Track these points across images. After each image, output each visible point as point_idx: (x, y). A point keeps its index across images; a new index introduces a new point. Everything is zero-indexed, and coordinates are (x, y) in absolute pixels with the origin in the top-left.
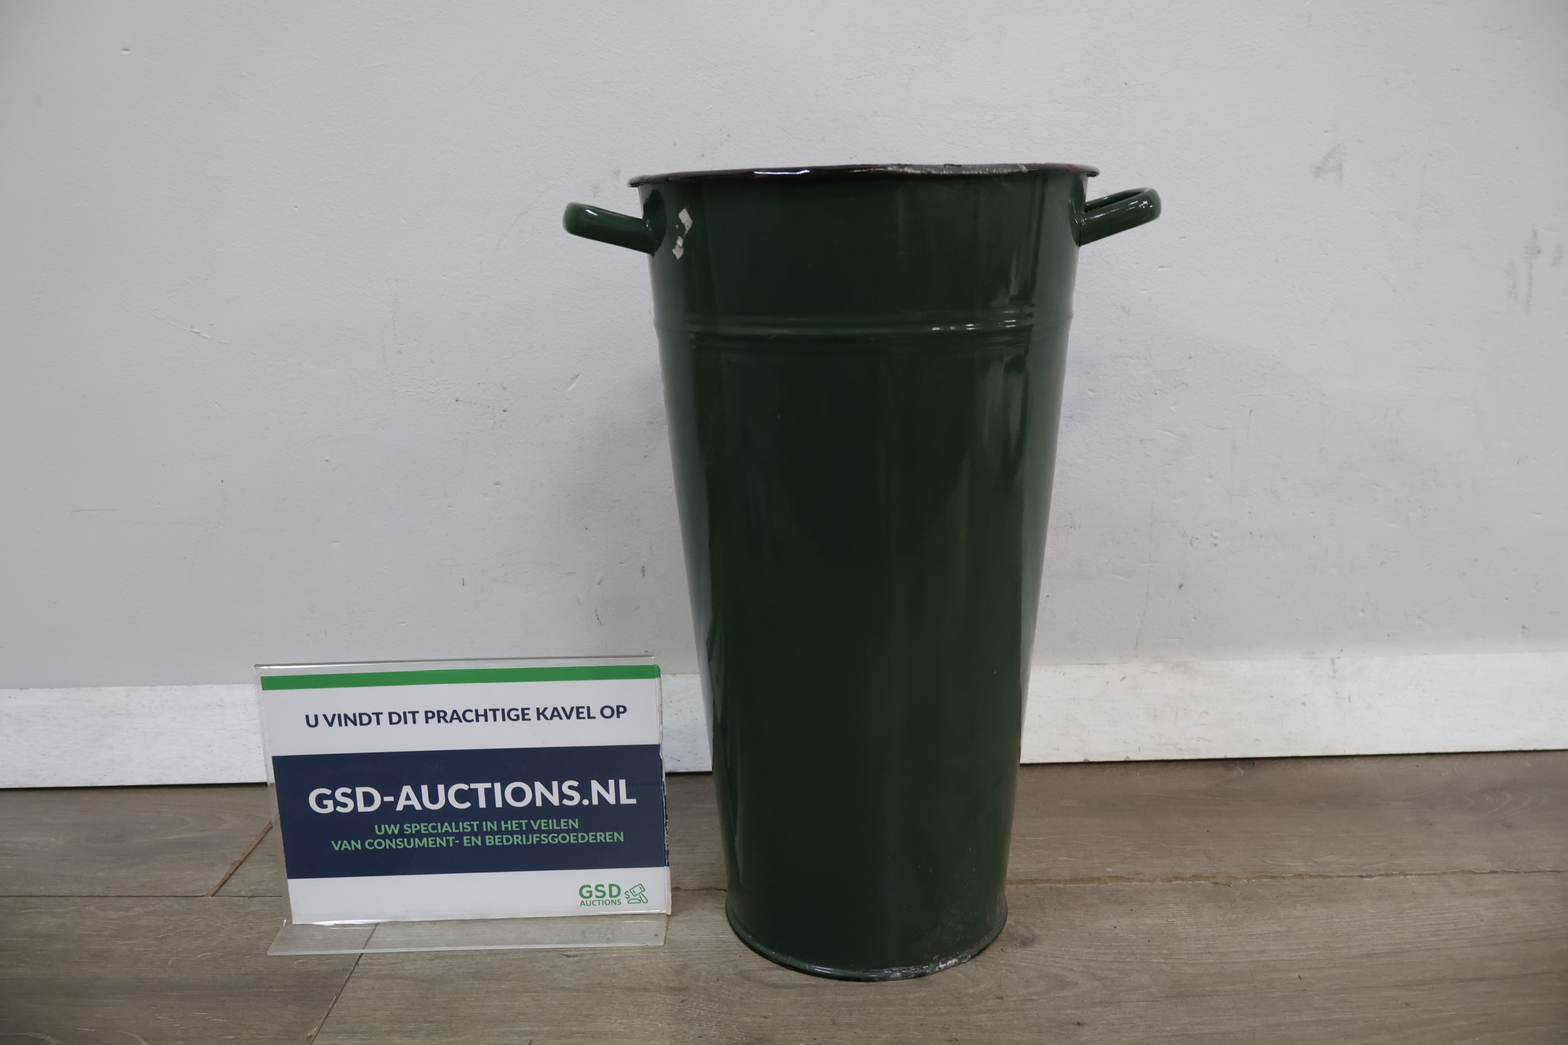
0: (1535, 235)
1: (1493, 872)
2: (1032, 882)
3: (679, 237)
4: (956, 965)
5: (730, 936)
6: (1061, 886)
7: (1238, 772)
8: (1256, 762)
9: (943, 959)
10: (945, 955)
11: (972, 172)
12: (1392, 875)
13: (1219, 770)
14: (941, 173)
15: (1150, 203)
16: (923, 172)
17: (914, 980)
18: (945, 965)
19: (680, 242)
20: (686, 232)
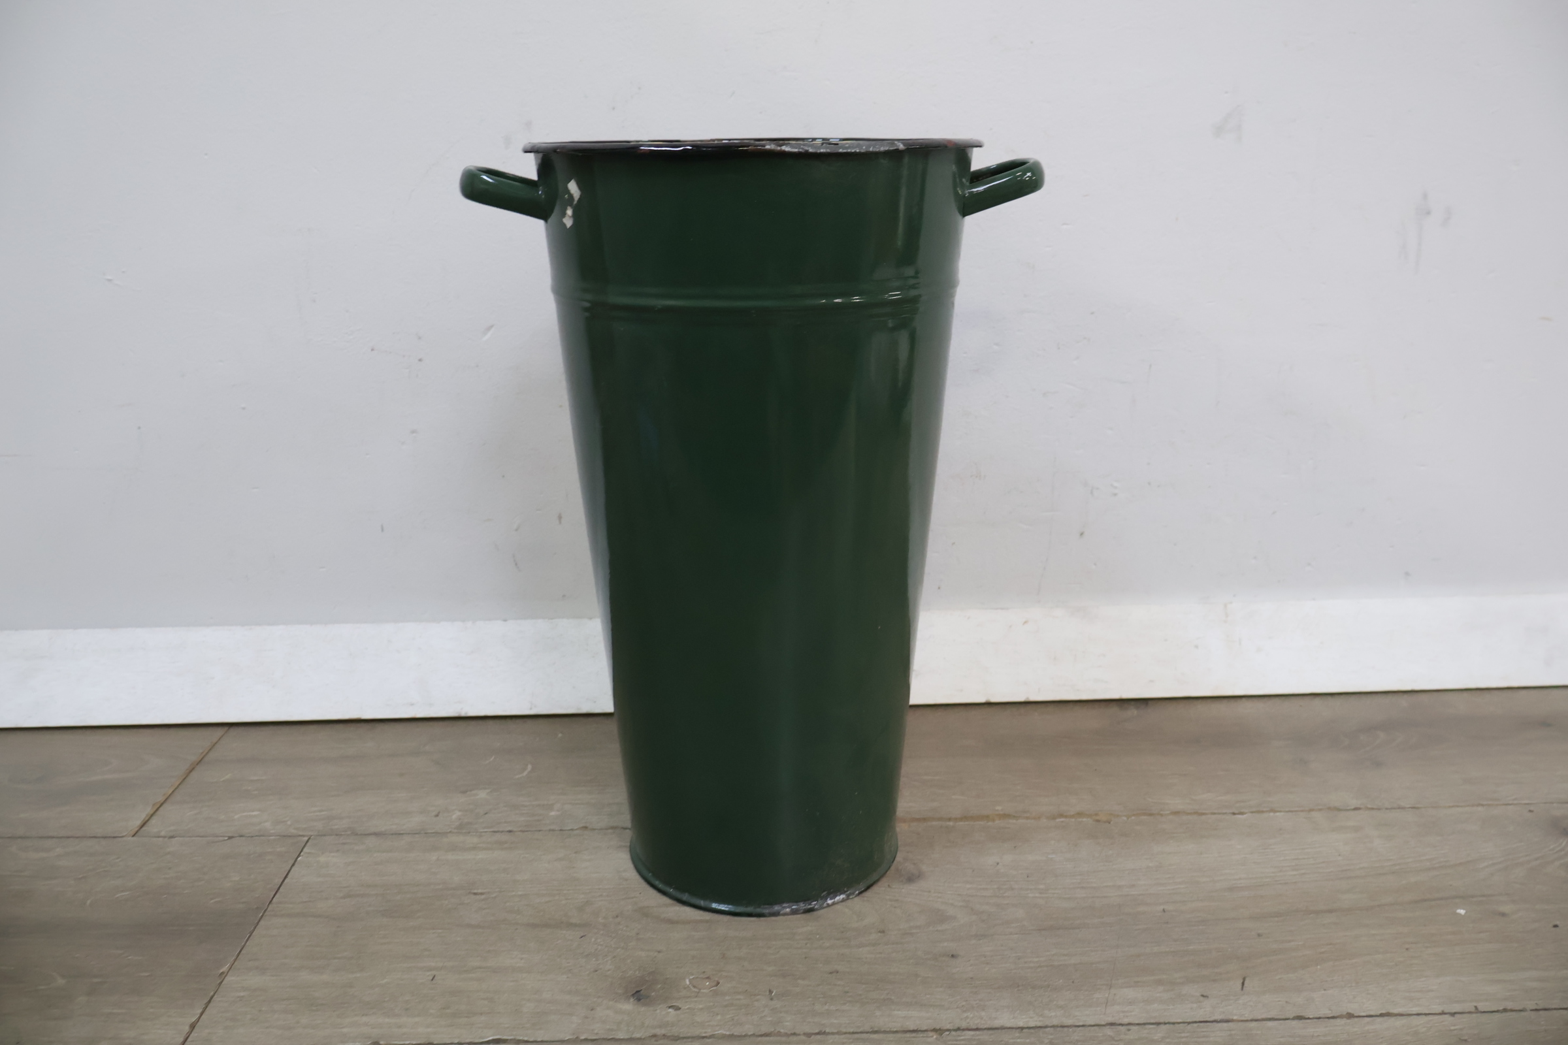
0: (1425, 196)
1: (1356, 809)
2: (924, 820)
3: (569, 208)
4: (843, 901)
5: (632, 874)
6: (951, 823)
7: (1132, 712)
8: (1150, 702)
9: (832, 895)
10: (834, 892)
11: (849, 151)
12: (1263, 812)
13: (1114, 710)
14: (819, 151)
15: (1033, 174)
17: (804, 916)
18: (833, 901)
19: (569, 212)
20: (575, 202)
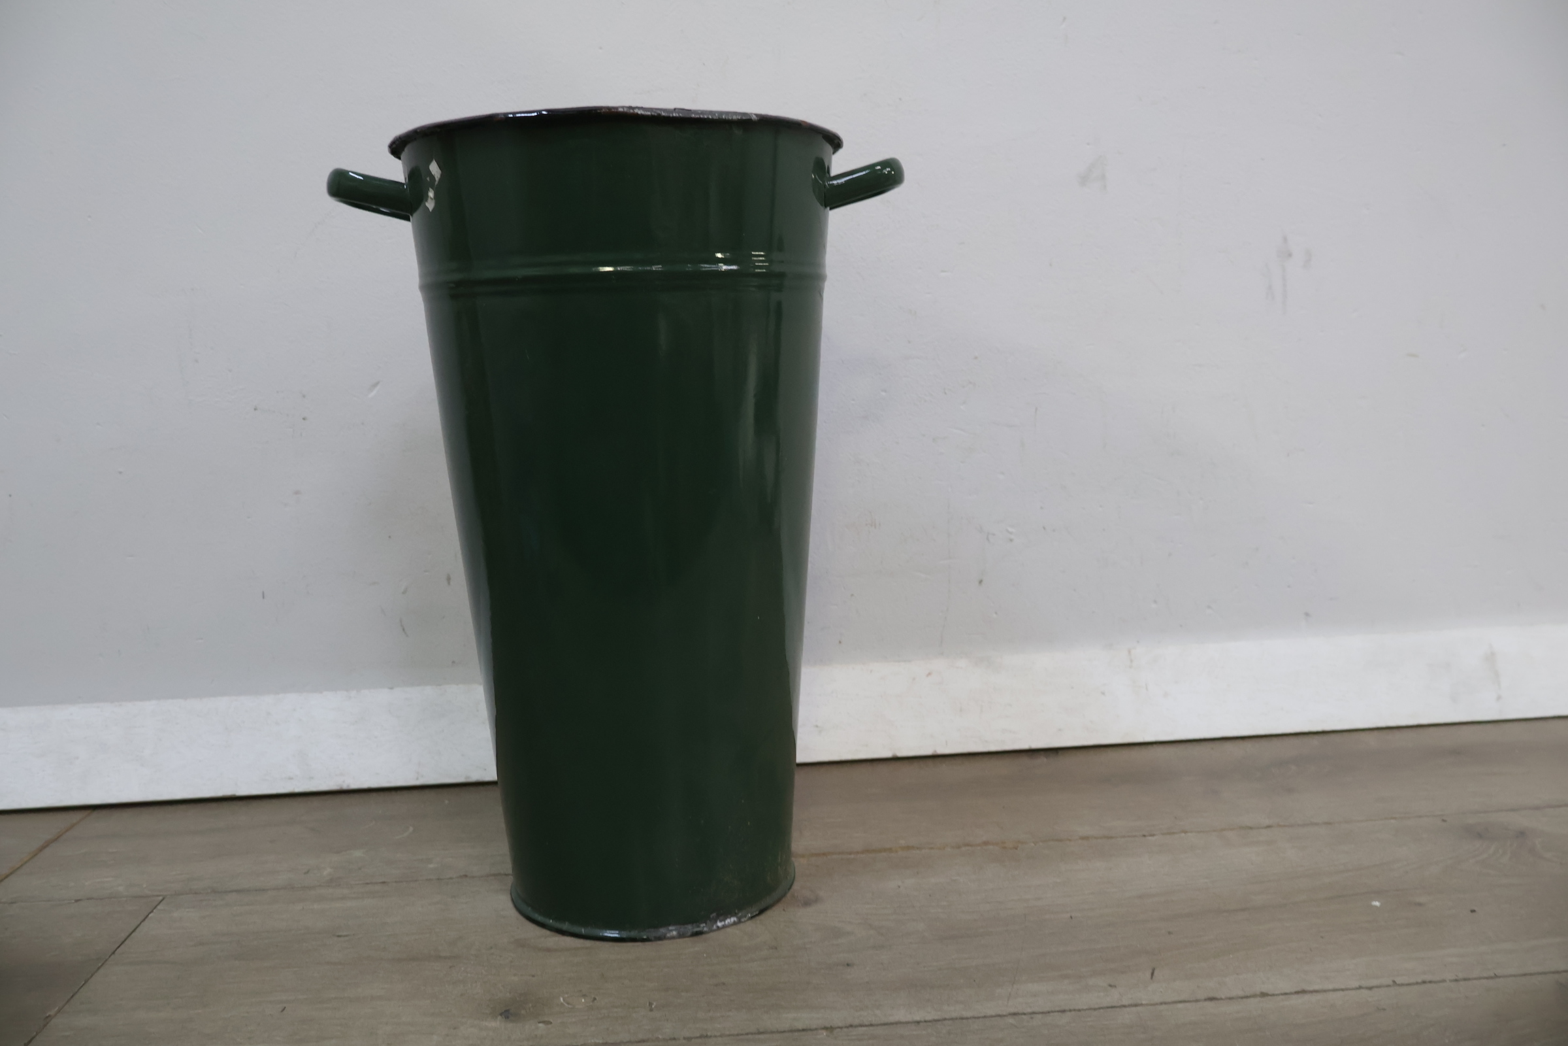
0: (1285, 240)
1: (1269, 827)
2: (824, 854)
3: (430, 189)
4: (735, 924)
5: (512, 913)
6: (852, 856)
7: (1042, 760)
8: (1060, 752)
9: (721, 918)
10: (724, 913)
11: (702, 116)
12: (1173, 833)
13: (1025, 760)
14: (671, 115)
15: (892, 169)
16: (653, 114)
17: (691, 939)
18: (723, 923)
19: (431, 194)
20: (437, 183)
